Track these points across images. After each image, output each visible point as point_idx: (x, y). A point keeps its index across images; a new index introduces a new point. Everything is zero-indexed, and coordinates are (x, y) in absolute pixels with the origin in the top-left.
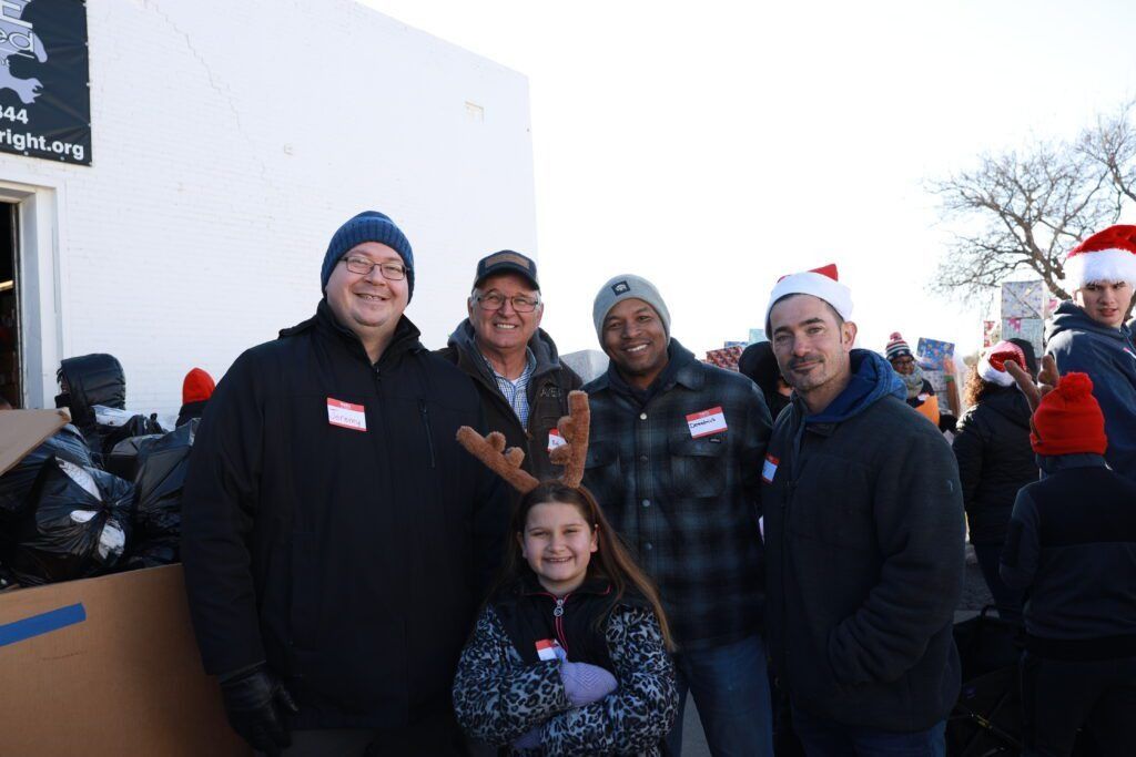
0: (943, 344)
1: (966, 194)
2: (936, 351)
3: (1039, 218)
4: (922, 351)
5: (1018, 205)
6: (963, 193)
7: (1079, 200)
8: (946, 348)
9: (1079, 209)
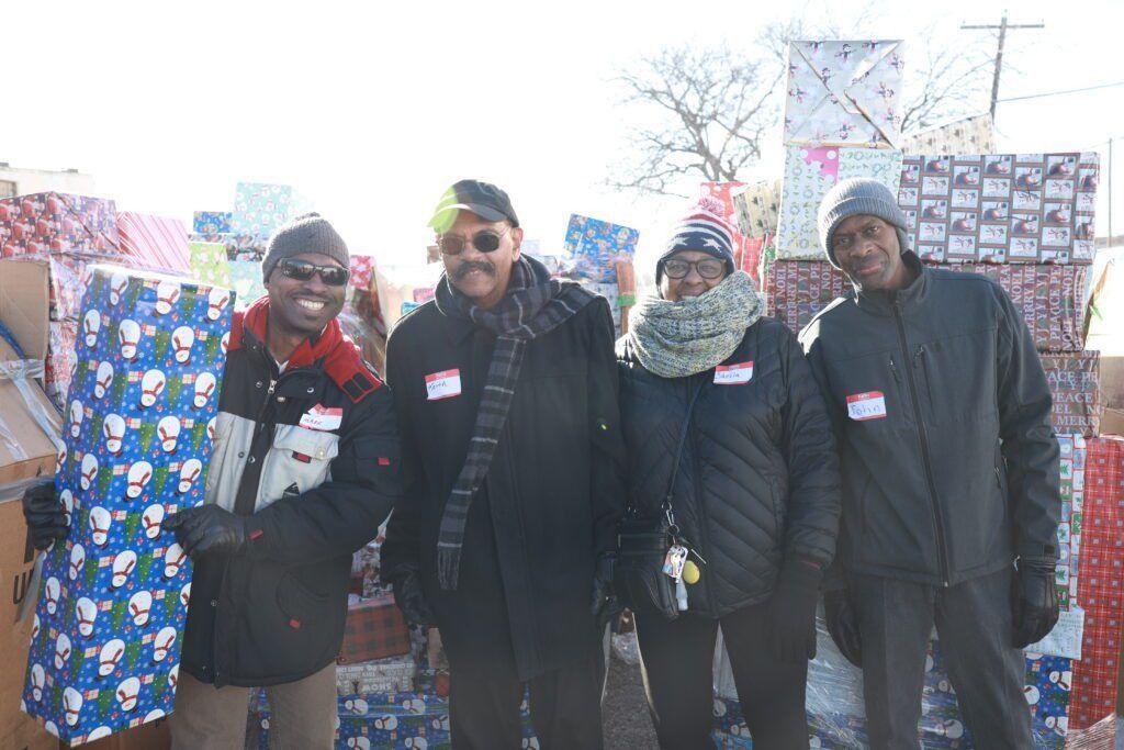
0: (617, 229)
1: (639, 86)
2: (602, 244)
3: (713, 117)
4: (575, 243)
5: (692, 102)
6: (635, 85)
7: (749, 105)
8: (622, 237)
9: (753, 112)
